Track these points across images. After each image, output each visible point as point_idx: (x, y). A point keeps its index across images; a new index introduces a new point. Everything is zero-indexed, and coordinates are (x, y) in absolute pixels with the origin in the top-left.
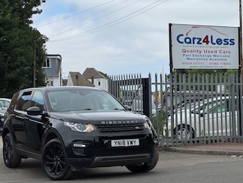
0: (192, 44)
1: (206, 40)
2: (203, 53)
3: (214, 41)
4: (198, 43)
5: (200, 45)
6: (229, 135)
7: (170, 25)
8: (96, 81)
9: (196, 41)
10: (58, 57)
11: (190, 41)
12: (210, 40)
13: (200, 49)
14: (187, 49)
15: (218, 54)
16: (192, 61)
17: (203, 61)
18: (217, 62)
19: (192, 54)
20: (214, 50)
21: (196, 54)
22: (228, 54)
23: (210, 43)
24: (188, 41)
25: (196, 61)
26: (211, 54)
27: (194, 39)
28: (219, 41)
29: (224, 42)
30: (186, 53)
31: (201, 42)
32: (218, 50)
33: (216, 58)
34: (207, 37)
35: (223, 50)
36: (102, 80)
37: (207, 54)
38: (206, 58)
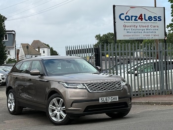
0: (130, 21)
1: (141, 18)
2: (138, 28)
3: (147, 18)
4: (135, 20)
5: (136, 21)
6: (159, 89)
7: (114, 6)
8: (41, 51)
9: (134, 18)
10: (13, 32)
11: (129, 18)
12: (143, 17)
13: (136, 24)
14: (127, 24)
15: (149, 28)
16: (131, 34)
17: (139, 34)
18: (149, 34)
19: (130, 28)
20: (146, 25)
21: (133, 28)
22: (157, 28)
23: (144, 20)
24: (127, 18)
25: (133, 34)
26: (144, 28)
27: (132, 16)
28: (150, 18)
29: (153, 19)
30: (126, 28)
31: (137, 19)
32: (150, 25)
33: (148, 31)
34: (141, 15)
35: (153, 25)
36: (46, 50)
37: (142, 28)
38: (140, 31)
